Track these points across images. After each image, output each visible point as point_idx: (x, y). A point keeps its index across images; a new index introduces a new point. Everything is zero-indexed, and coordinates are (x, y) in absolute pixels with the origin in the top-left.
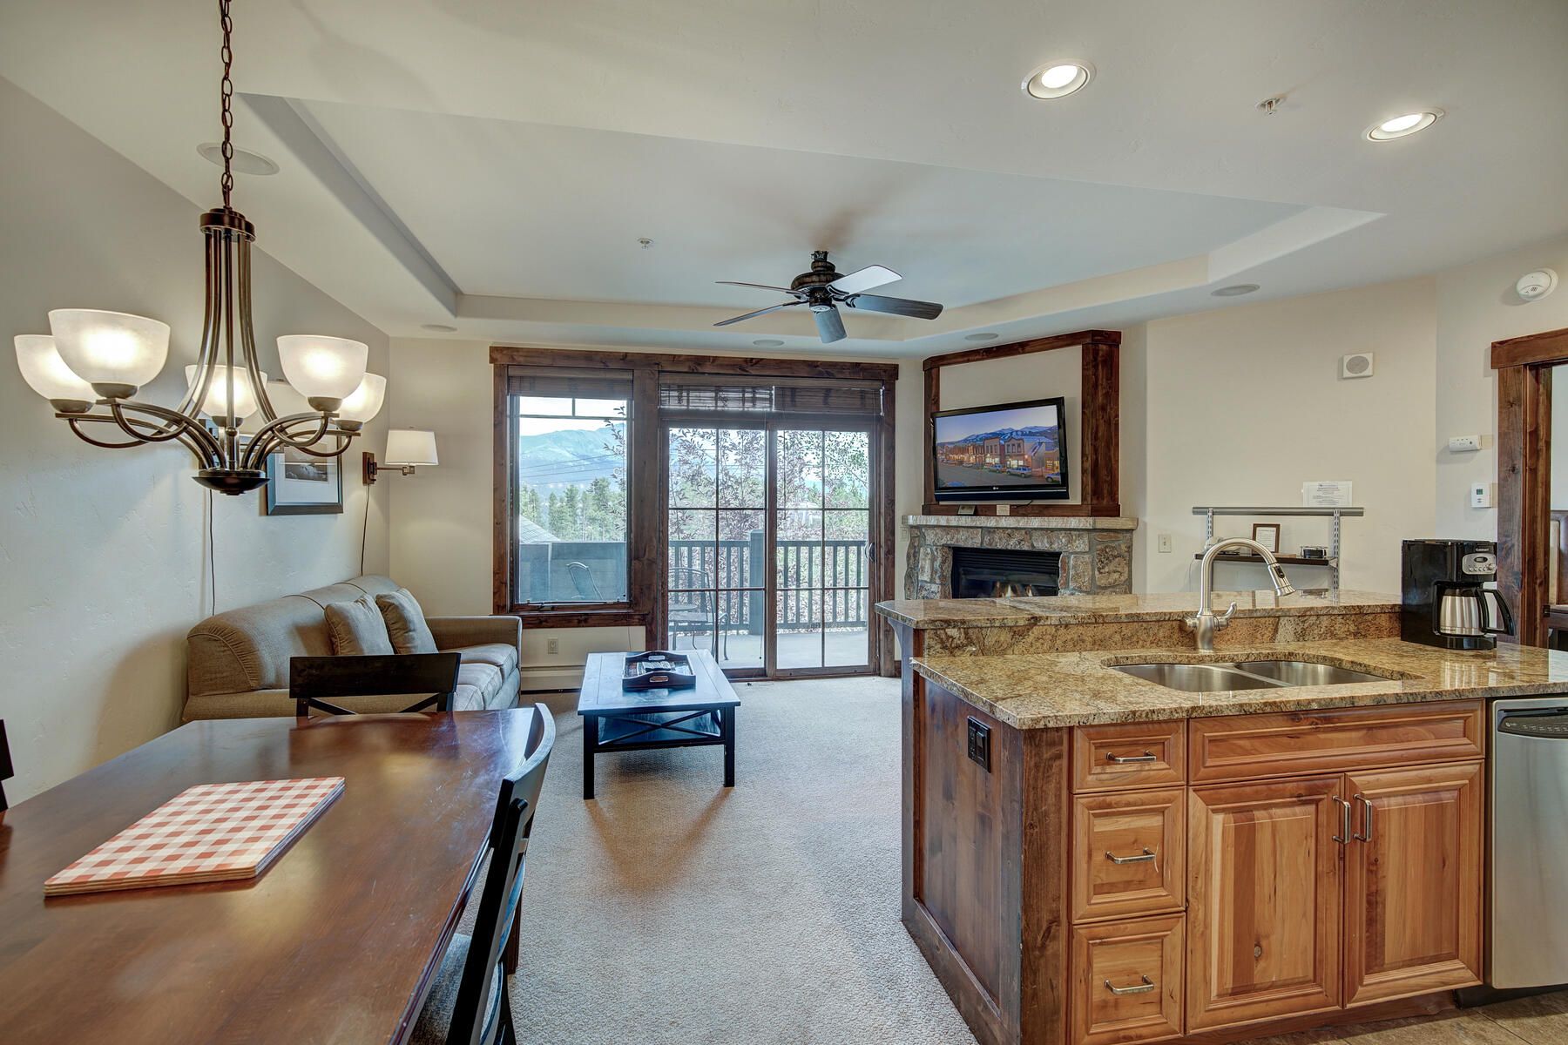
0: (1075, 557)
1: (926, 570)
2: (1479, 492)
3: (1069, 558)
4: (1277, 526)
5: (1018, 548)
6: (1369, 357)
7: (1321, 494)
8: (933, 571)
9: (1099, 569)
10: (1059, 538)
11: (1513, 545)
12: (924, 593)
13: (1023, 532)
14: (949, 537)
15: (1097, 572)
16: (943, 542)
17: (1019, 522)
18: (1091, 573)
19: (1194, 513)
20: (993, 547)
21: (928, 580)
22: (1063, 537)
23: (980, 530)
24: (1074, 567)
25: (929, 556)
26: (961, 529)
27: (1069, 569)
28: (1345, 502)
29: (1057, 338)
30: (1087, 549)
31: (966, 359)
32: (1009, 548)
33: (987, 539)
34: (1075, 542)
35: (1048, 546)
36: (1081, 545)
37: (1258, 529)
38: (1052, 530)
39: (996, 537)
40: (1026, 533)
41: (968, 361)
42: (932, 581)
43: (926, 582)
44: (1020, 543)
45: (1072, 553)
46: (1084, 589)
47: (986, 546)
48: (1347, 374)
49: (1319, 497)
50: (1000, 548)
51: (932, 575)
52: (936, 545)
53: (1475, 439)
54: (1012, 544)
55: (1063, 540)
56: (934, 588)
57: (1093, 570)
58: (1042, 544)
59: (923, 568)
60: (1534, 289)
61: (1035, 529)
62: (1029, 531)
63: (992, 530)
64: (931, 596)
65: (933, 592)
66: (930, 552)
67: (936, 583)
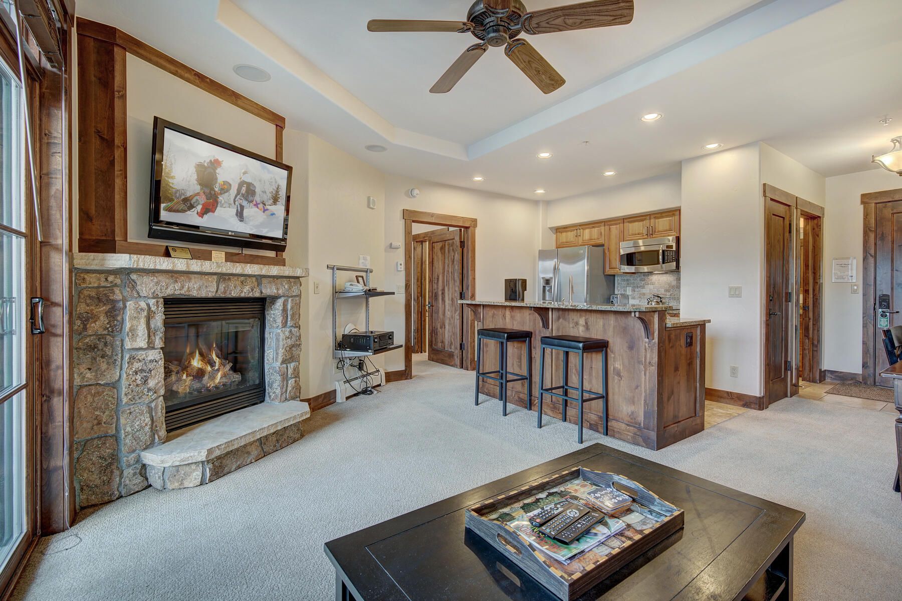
1: (140, 334)
2: (401, 264)
3: (288, 301)
5: (251, 295)
6: (375, 200)
7: (363, 261)
8: (150, 333)
10: (282, 285)
12: (137, 365)
13: (254, 279)
14: (177, 286)
18: (299, 312)
19: (328, 268)
21: (146, 347)
23: (215, 277)
24: (292, 308)
25: (145, 313)
26: (192, 276)
28: (369, 265)
30: (299, 293)
31: (172, 68)
32: (243, 295)
33: (222, 287)
34: (293, 287)
35: (276, 291)
36: (296, 289)
37: (358, 278)
38: (278, 278)
39: (232, 284)
42: (151, 346)
43: (141, 349)
44: (252, 290)
45: (290, 297)
47: (220, 294)
48: (371, 205)
50: (234, 295)
51: (149, 336)
54: (246, 292)
55: (286, 287)
56: (153, 355)
59: (133, 330)
60: (415, 194)
61: (264, 277)
62: (259, 278)
63: (227, 277)
64: (151, 366)
65: (151, 361)
66: (146, 307)
67: (153, 348)
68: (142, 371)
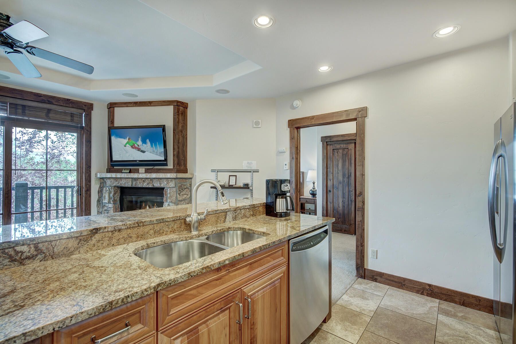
0: (170, 189)
1: (106, 198)
2: (286, 165)
3: (167, 190)
4: (236, 176)
5: (147, 186)
6: (260, 121)
7: (248, 165)
8: (110, 198)
9: (179, 194)
10: (163, 182)
11: (293, 181)
12: (105, 208)
13: (149, 180)
14: (117, 183)
15: (178, 195)
16: (114, 185)
17: (147, 176)
18: (176, 195)
19: (212, 172)
20: (137, 186)
21: (107, 202)
22: (165, 181)
23: (131, 179)
24: (170, 193)
25: (108, 192)
26: (122, 179)
27: (167, 194)
28: (254, 167)
29: (164, 101)
30: (174, 186)
32: (144, 186)
33: (134, 183)
34: (170, 183)
35: (159, 185)
36: (172, 184)
37: (231, 177)
38: (161, 179)
39: (138, 182)
40: (151, 180)
41: (127, 106)
42: (109, 202)
43: (107, 203)
44: (148, 184)
45: (169, 188)
46: (173, 202)
47: (134, 186)
48: (255, 126)
49: (248, 166)
50: (140, 186)
51: (109, 200)
52: (111, 186)
53: (284, 148)
54: (145, 185)
55: (165, 183)
56: (111, 205)
57: (177, 194)
58: (157, 185)
60: (297, 105)
61: (154, 178)
63: (136, 179)
64: (109, 209)
65: (109, 208)
66: (108, 189)
67: (111, 203)
68: (107, 210)
